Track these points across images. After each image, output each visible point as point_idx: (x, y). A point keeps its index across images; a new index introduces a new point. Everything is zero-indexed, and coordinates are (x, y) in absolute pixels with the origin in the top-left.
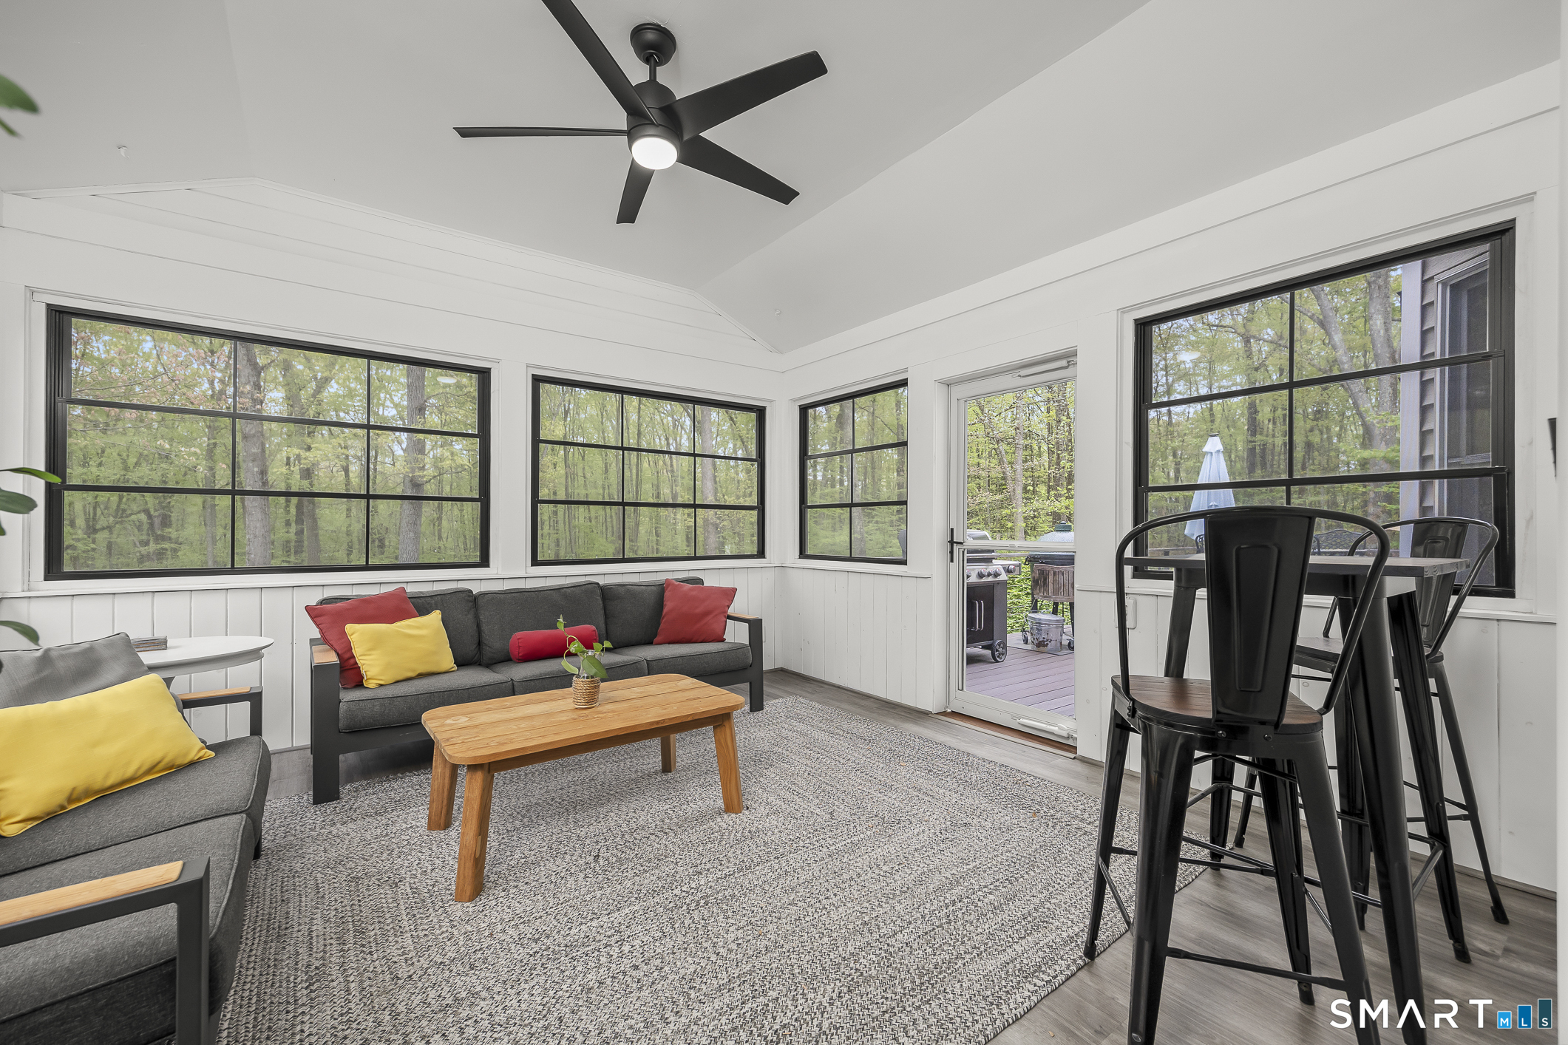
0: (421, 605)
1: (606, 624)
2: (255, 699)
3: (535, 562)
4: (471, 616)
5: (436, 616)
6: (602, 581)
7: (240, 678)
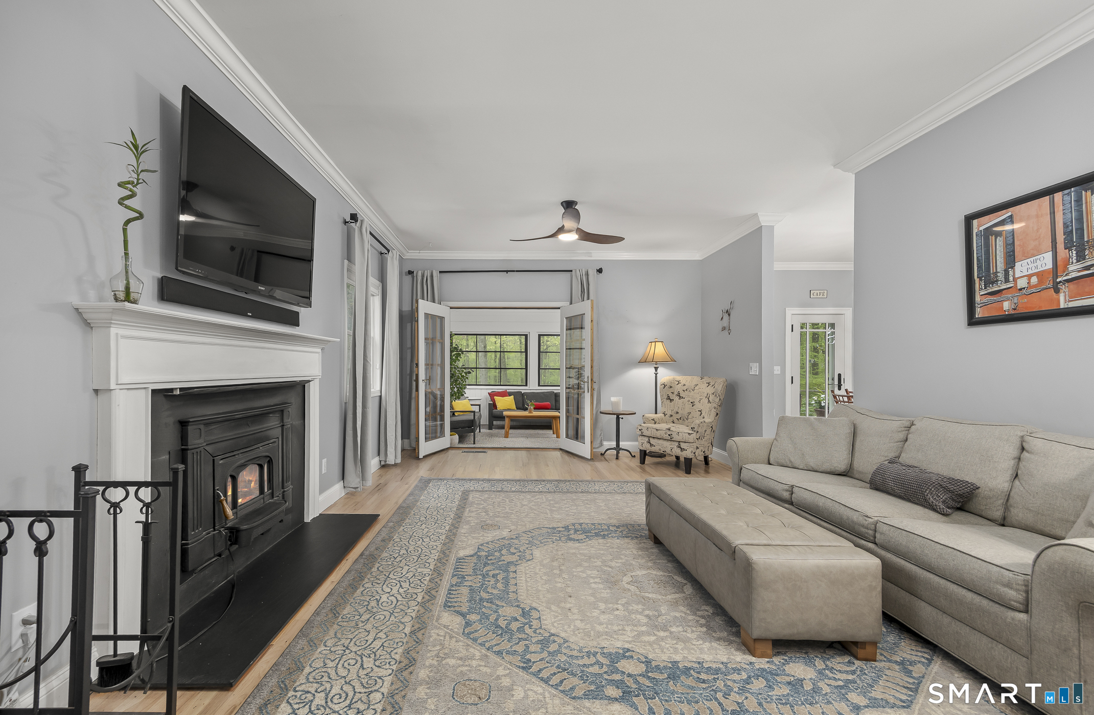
0: (510, 394)
1: (555, 403)
2: (479, 405)
3: (539, 385)
4: (521, 398)
5: (513, 396)
6: (555, 391)
7: (477, 402)
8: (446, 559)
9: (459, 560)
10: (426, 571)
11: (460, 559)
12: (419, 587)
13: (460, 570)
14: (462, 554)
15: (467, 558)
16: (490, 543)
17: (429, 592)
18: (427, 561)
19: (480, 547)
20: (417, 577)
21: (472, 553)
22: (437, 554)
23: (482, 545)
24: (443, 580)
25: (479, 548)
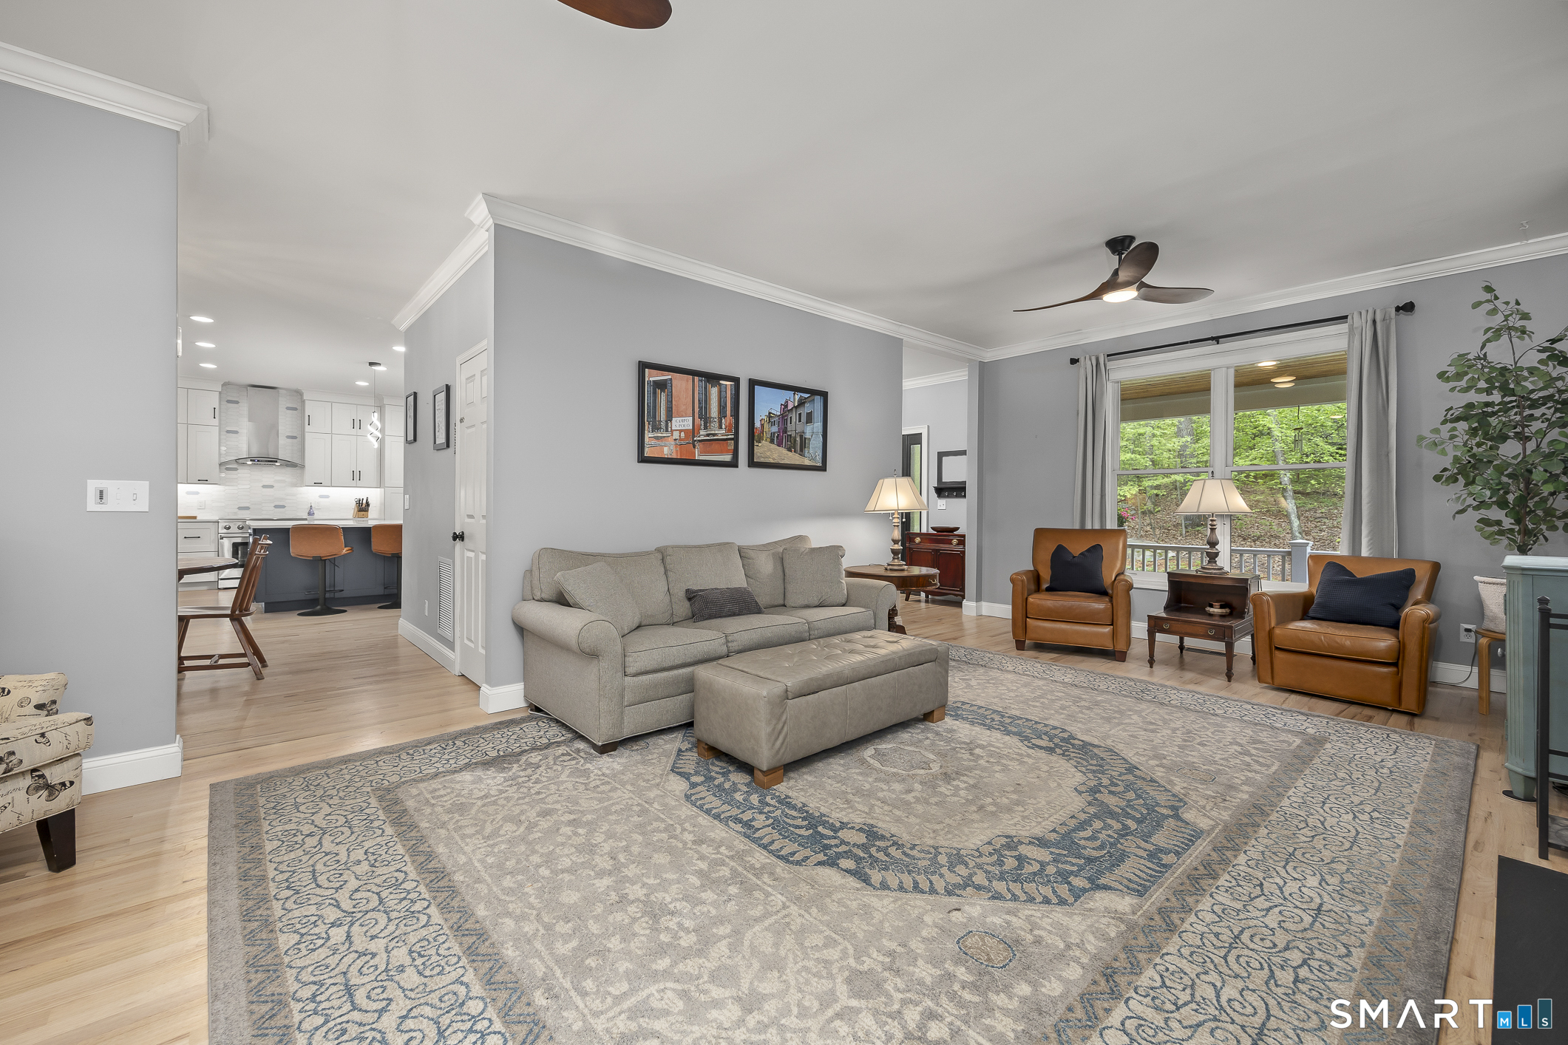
8: (1168, 904)
9: (1141, 892)
10: (1223, 898)
11: (1138, 891)
12: (1242, 874)
13: (1150, 872)
14: (1125, 903)
15: (1121, 887)
16: (1039, 899)
17: (1224, 860)
18: (1218, 919)
19: (1071, 900)
20: (1245, 892)
21: (1099, 895)
22: (1186, 926)
23: (1062, 902)
24: (1192, 867)
25: (1077, 898)
